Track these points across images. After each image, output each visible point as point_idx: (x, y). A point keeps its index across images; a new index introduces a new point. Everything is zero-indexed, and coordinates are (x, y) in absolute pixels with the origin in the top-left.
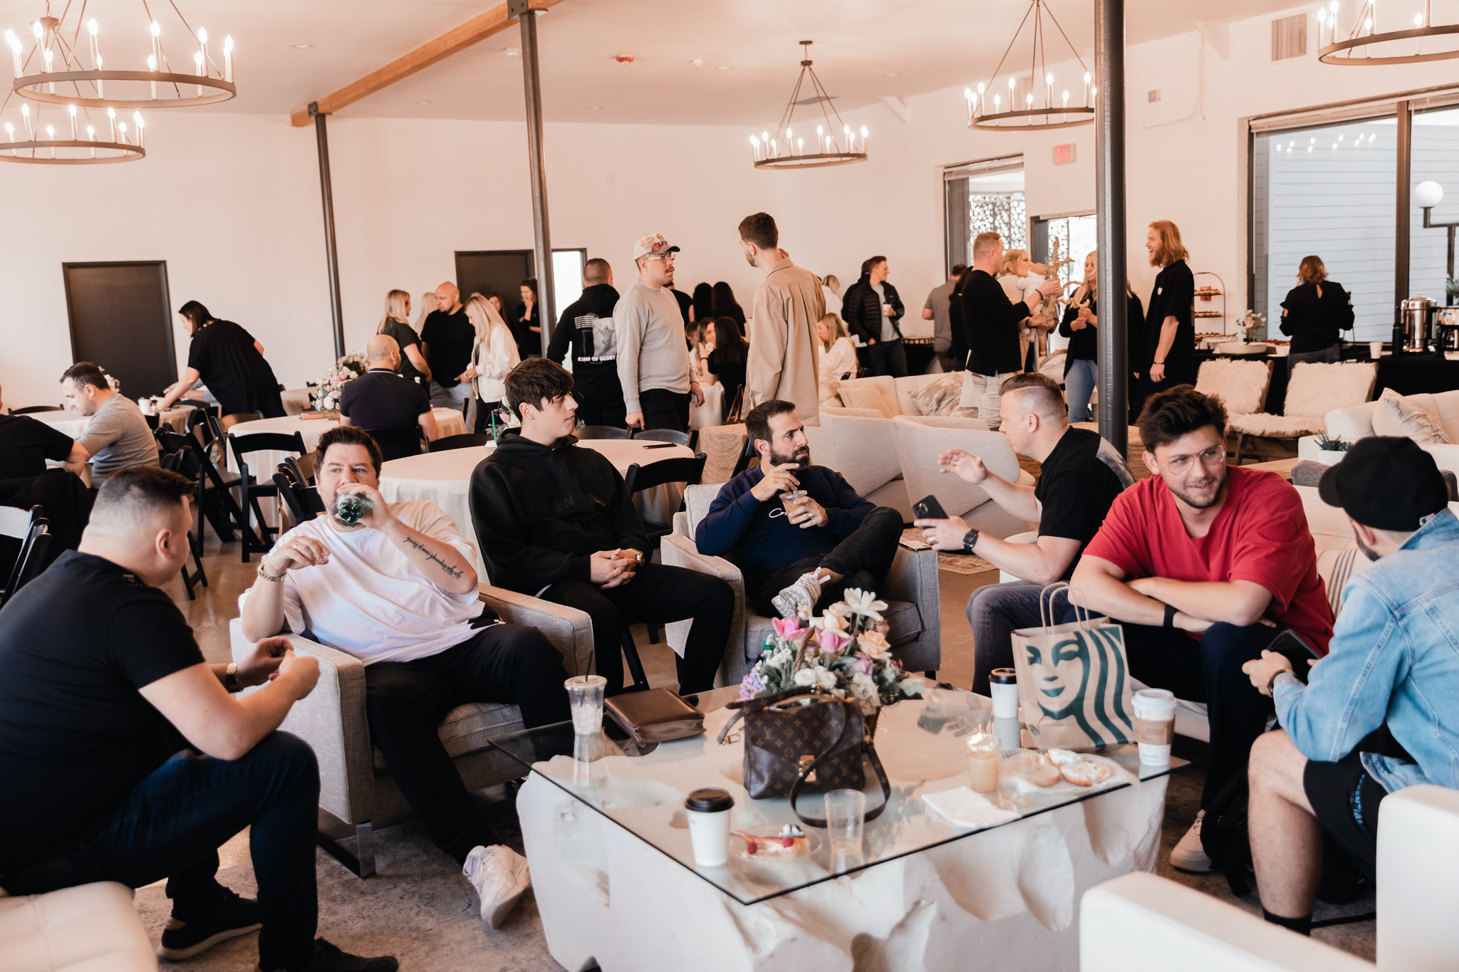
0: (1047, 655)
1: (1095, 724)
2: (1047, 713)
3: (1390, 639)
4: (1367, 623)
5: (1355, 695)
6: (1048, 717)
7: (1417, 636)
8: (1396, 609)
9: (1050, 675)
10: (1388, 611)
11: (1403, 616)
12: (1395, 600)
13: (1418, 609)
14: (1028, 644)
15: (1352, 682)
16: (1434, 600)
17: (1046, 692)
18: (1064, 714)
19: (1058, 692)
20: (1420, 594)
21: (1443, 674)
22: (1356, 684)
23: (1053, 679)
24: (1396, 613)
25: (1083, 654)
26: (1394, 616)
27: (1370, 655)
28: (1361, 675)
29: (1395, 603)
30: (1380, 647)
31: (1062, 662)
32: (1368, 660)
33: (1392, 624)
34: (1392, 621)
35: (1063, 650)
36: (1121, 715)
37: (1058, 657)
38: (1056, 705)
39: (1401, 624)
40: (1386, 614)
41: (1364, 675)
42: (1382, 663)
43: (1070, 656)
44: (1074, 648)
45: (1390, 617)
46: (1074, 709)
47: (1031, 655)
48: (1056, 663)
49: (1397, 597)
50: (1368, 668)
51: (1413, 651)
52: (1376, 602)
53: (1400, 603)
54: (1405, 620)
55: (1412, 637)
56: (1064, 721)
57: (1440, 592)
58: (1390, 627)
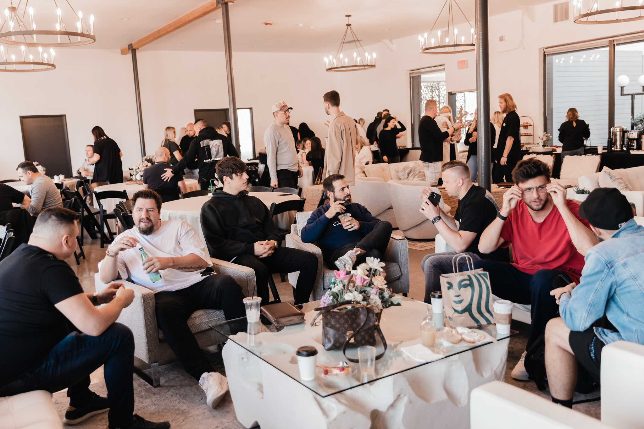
0: (456, 285)
1: (477, 316)
2: (456, 311)
3: (606, 277)
4: (596, 270)
5: (591, 302)
6: (456, 313)
7: (618, 275)
8: (609, 264)
9: (457, 295)
10: (605, 264)
11: (612, 267)
12: (609, 260)
13: (619, 264)
14: (447, 281)
15: (590, 296)
16: (625, 259)
17: (455, 302)
18: (463, 311)
19: (461, 302)
20: (619, 257)
21: (629, 292)
22: (591, 297)
23: (459, 296)
24: (609, 265)
25: (471, 285)
26: (608, 267)
27: (598, 284)
28: (593, 293)
29: (608, 261)
30: (602, 280)
31: (462, 289)
32: (596, 286)
33: (607, 270)
34: (607, 269)
35: (463, 283)
36: (488, 311)
37: (460, 286)
38: (460, 307)
39: (611, 270)
40: (604, 266)
41: (595, 293)
42: (602, 288)
43: (466, 286)
44: (468, 282)
45: (606, 267)
46: (468, 309)
47: (448, 286)
48: (460, 289)
49: (609, 259)
50: (596, 290)
51: (617, 282)
52: (600, 261)
53: (611, 261)
54: (613, 269)
55: (616, 276)
56: (463, 314)
57: (628, 256)
58: (606, 271)
